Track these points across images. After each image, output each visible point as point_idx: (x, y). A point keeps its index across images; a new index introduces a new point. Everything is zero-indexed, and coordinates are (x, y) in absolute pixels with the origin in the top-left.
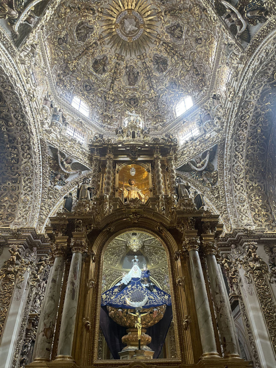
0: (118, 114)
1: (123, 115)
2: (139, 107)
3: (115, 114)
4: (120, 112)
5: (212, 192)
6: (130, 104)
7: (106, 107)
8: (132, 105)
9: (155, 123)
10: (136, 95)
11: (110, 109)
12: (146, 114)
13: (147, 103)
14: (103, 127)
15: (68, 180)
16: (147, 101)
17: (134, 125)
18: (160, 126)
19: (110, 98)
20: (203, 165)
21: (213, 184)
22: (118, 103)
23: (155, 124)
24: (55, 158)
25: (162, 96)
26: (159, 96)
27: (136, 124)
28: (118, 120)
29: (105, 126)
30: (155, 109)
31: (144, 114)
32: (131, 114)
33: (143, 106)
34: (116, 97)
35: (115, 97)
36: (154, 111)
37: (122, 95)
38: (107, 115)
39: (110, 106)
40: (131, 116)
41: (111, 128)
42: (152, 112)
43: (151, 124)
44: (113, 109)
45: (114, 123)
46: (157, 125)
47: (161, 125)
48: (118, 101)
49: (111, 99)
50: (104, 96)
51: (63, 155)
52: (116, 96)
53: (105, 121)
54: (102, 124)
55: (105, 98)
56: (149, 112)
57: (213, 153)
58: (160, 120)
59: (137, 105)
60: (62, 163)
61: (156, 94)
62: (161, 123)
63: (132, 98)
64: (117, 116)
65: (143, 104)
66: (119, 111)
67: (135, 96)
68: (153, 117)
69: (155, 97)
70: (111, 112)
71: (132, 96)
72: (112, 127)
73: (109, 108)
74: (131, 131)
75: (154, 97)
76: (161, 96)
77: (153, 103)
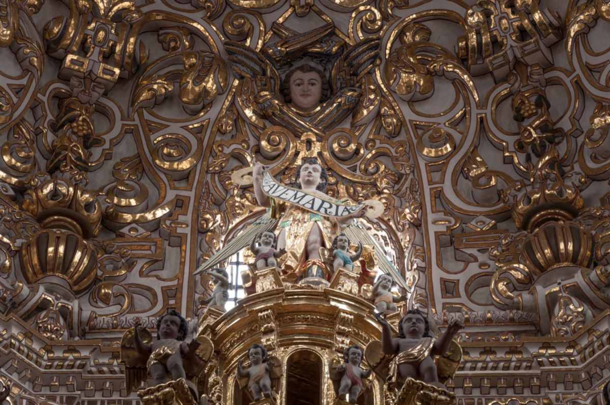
0: (171, 195)
1: (218, 204)
2: (367, 134)
3: (142, 195)
4: (186, 176)
6: (287, 99)
7: (55, 128)
8: (305, 113)
9: (519, 270)
10: (338, 18)
11: (97, 152)
12: (438, 195)
13: (446, 92)
14: (27, 317)
16: (443, 74)
17: (312, 295)
18: (576, 307)
19: (95, 54)
22: (168, 98)
23: (528, 283)
25: (588, 28)
26: (561, 31)
27: (325, 285)
28: (172, 254)
29: (43, 306)
30: (520, 146)
31: (416, 188)
32: (287, 195)
33: (408, 114)
34: (150, 40)
35: (140, 45)
36: (508, 161)
37: (210, 19)
38: (69, 208)
39: (99, 126)
40: (282, 208)
41: (102, 321)
42: (489, 174)
43: (480, 282)
44: (125, 149)
45: (134, 278)
46: (542, 292)
47: (577, 293)
48: (175, 77)
49: (108, 57)
50: (46, 29)
52: (156, 30)
53: (42, 254)
54: (14, 290)
55: (52, 48)
56: (462, 171)
58: (566, 246)
59: (353, 109)
61: (529, 13)
62: (578, 278)
63: (303, 53)
64: (160, 213)
65: (411, 102)
66: (185, 165)
67: (331, 31)
68: (505, 215)
69: (523, 34)
70: (101, 178)
71: (301, 27)
72: (106, 313)
73: (89, 141)
74: (283, 355)
75: (511, 41)
76: (574, 29)
77: (503, 90)
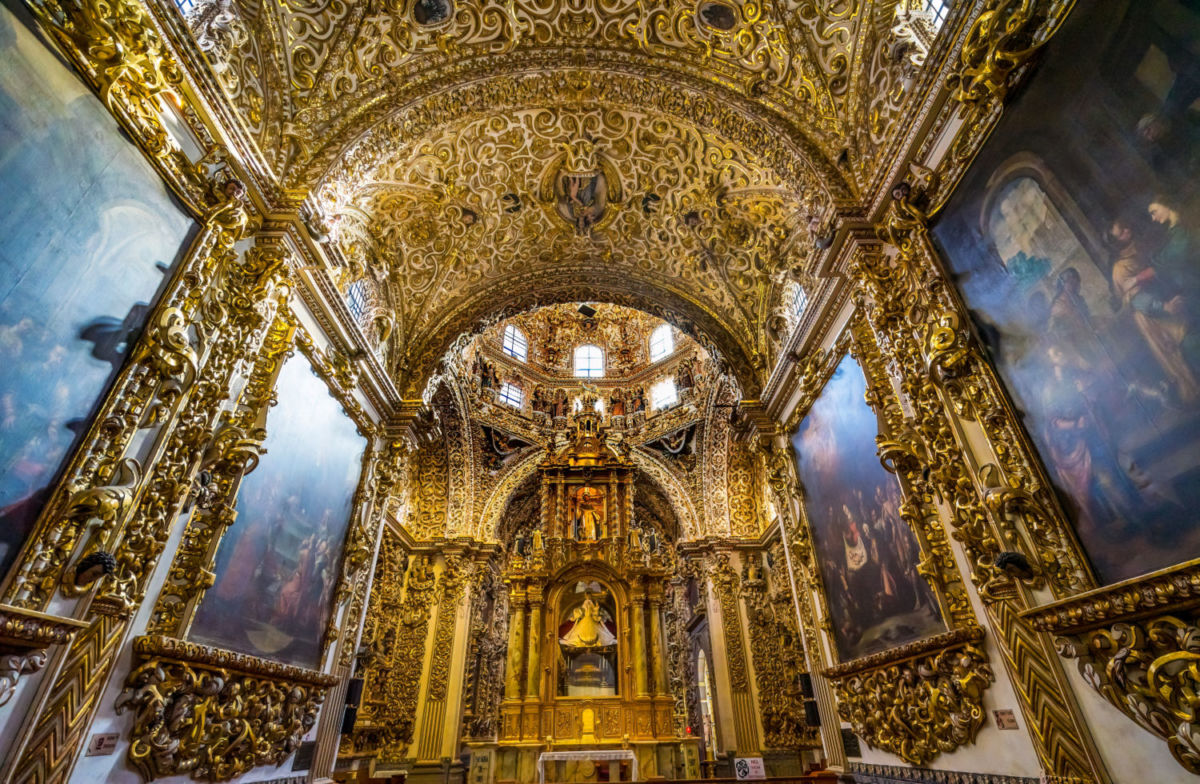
5: (688, 478)
15: (505, 461)
20: (678, 446)
21: (690, 470)
24: (489, 437)
51: (497, 434)
55: (549, 320)
57: (690, 433)
60: (497, 443)
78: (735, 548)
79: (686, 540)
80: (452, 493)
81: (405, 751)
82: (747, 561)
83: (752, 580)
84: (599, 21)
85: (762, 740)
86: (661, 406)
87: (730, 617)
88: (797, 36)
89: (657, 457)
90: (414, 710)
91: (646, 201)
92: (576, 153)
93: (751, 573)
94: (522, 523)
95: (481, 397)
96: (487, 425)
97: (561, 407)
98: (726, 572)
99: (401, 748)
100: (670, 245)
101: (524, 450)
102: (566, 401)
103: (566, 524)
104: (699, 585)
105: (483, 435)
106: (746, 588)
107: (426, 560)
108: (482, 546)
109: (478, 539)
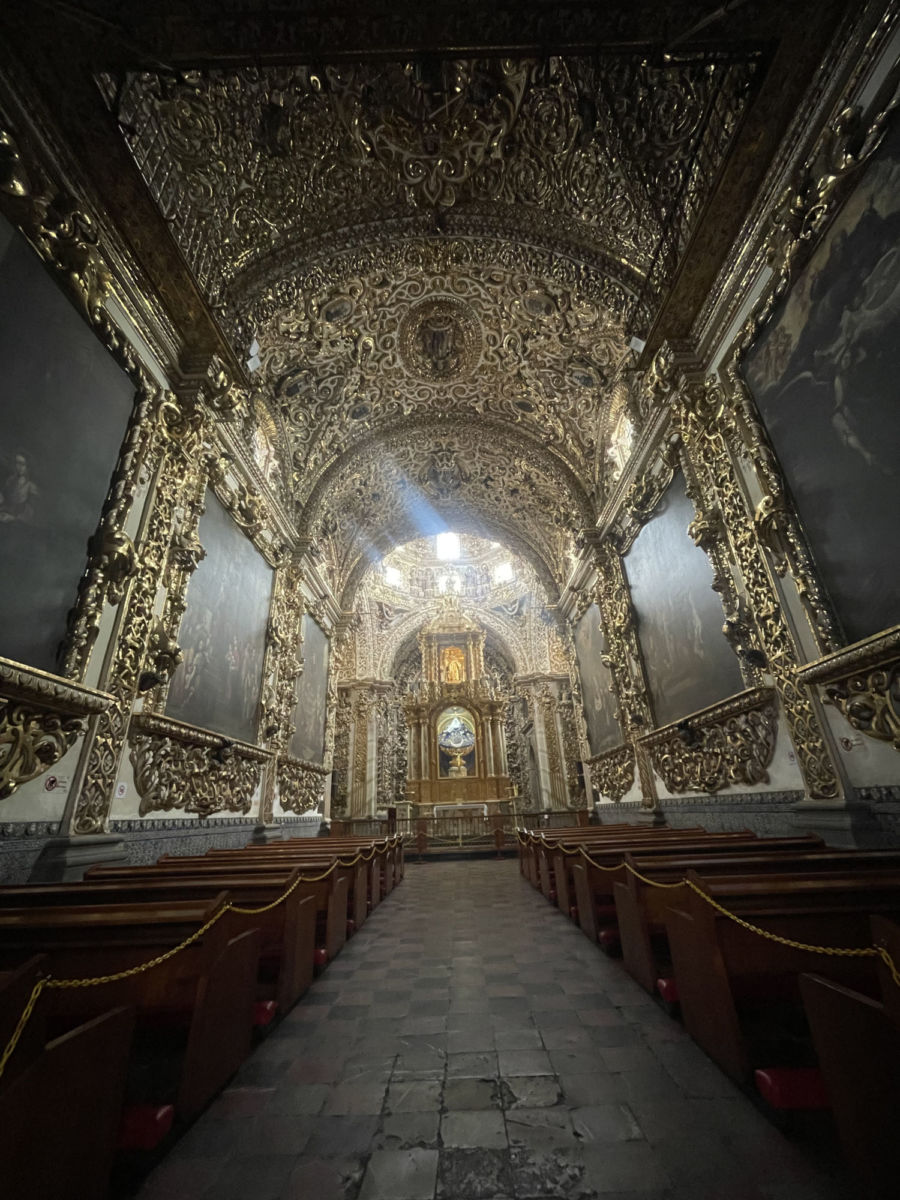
5: (521, 632)
15: (392, 624)
20: (513, 610)
24: (381, 609)
51: (387, 606)
57: (522, 600)
60: (387, 612)
78: (553, 680)
79: (520, 675)
80: (358, 649)
81: (343, 812)
82: (561, 688)
83: (564, 701)
84: (455, 401)
85: (569, 801)
86: (501, 581)
87: (549, 725)
88: (567, 425)
89: (499, 617)
90: (346, 788)
91: (486, 481)
92: (441, 460)
93: (564, 696)
94: (403, 662)
95: (374, 582)
96: (379, 600)
97: (429, 582)
98: (546, 696)
99: (340, 810)
100: (502, 503)
101: (405, 615)
102: (432, 578)
103: (440, 671)
104: (529, 704)
105: (377, 607)
106: (560, 706)
107: (344, 694)
108: (381, 683)
109: (378, 679)
